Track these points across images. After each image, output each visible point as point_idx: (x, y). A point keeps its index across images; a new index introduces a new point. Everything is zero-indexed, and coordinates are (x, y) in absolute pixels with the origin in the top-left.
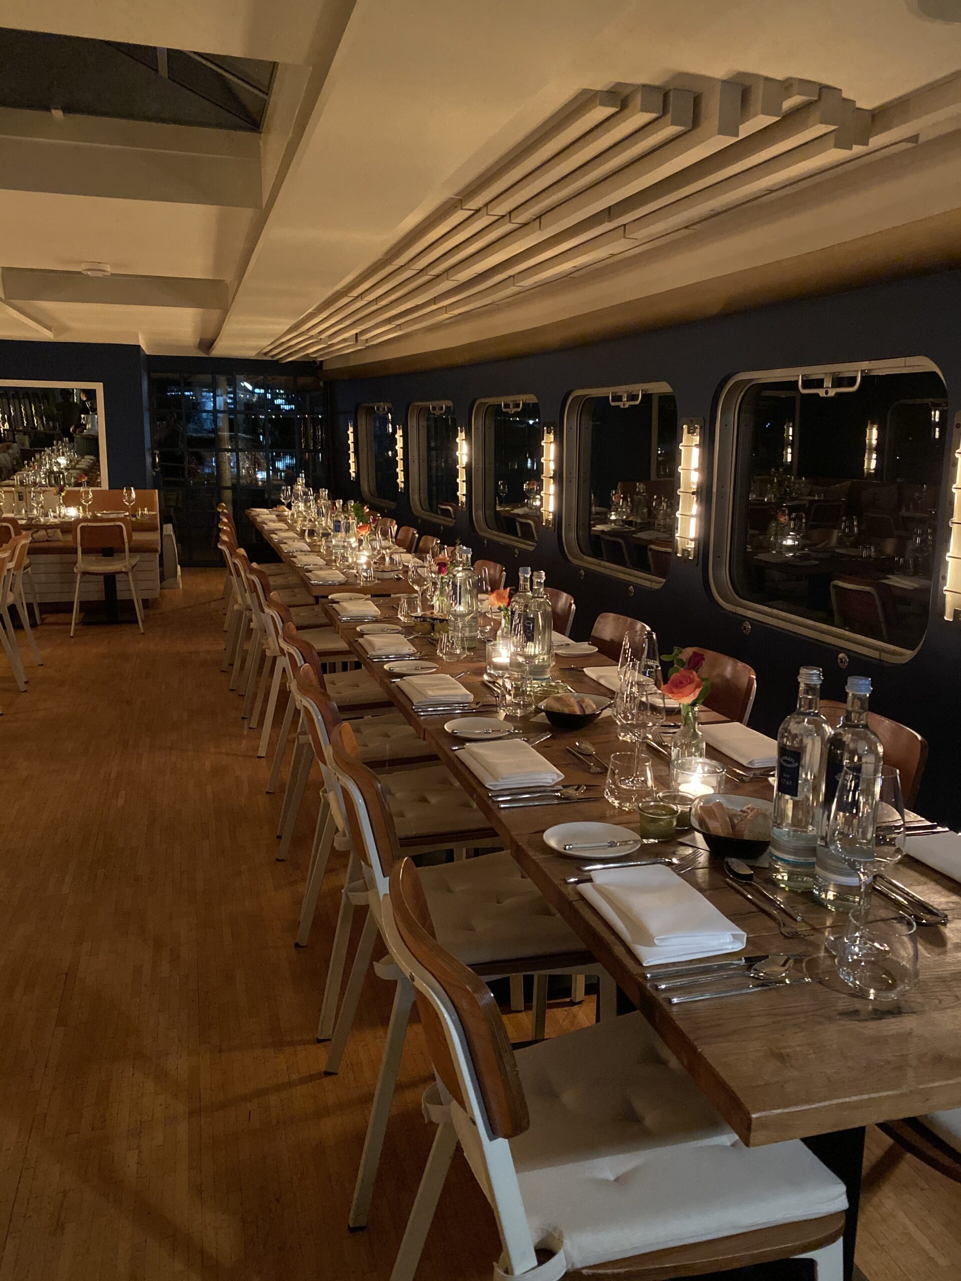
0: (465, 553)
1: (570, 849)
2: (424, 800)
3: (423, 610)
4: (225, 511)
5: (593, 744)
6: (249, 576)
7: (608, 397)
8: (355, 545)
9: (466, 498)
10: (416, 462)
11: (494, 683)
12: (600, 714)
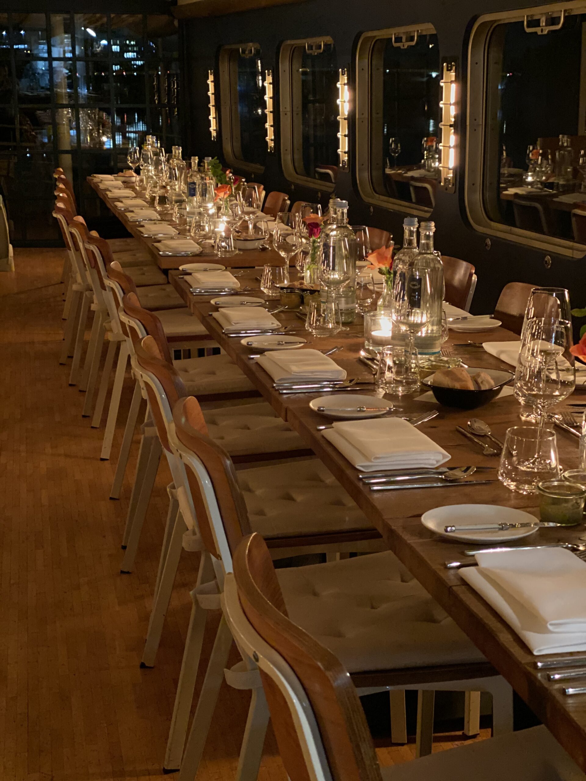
0: (340, 207)
1: (452, 531)
2: (289, 498)
3: (291, 280)
4: (63, 176)
5: (490, 425)
6: (87, 246)
7: (523, 22)
8: (212, 211)
9: (349, 156)
10: (289, 114)
11: (372, 360)
12: (499, 391)
